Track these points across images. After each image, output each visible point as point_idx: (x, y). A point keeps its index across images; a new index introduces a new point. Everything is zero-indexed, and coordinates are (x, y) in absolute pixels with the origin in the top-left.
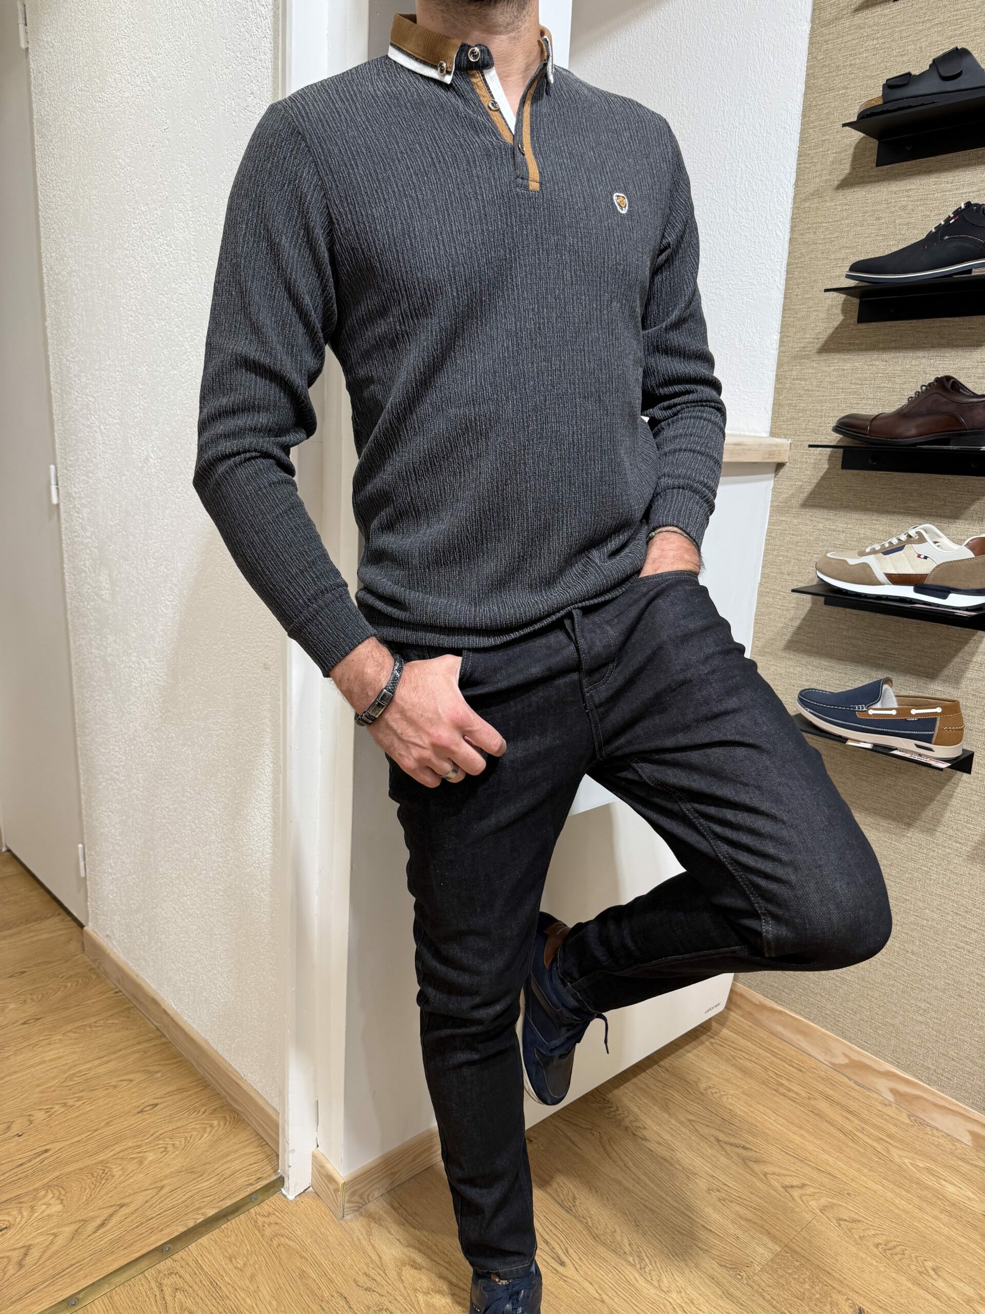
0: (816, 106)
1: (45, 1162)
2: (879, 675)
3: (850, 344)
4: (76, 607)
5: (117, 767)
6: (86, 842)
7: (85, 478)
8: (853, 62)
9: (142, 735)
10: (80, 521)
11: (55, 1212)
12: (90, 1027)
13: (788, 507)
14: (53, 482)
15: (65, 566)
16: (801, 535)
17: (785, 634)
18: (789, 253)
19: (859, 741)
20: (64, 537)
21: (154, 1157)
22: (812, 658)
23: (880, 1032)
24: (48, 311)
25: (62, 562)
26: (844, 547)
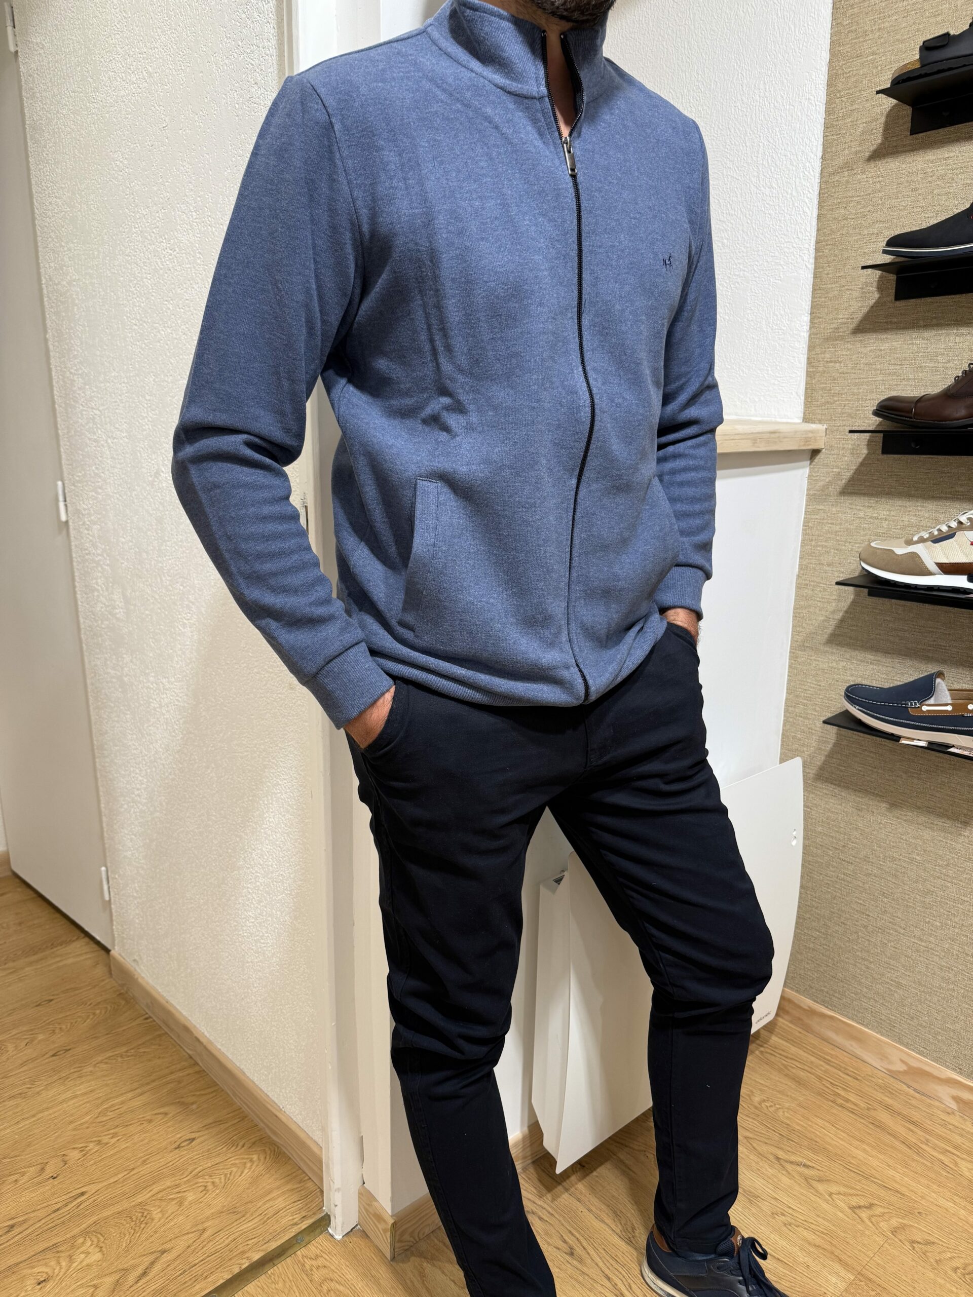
0: (843, 74)
1: (81, 1207)
2: (931, 669)
3: (886, 322)
4: (90, 627)
5: (138, 789)
6: (109, 865)
7: (93, 493)
8: (882, 26)
9: (163, 757)
10: (91, 538)
11: (94, 1261)
12: (121, 1056)
13: (826, 495)
14: (61, 498)
15: (77, 584)
16: (841, 524)
17: (826, 628)
18: (818, 230)
19: (913, 739)
20: (74, 555)
21: (194, 1197)
22: (857, 652)
23: (940, 1038)
24: (48, 323)
25: (73, 580)
26: (886, 536)
